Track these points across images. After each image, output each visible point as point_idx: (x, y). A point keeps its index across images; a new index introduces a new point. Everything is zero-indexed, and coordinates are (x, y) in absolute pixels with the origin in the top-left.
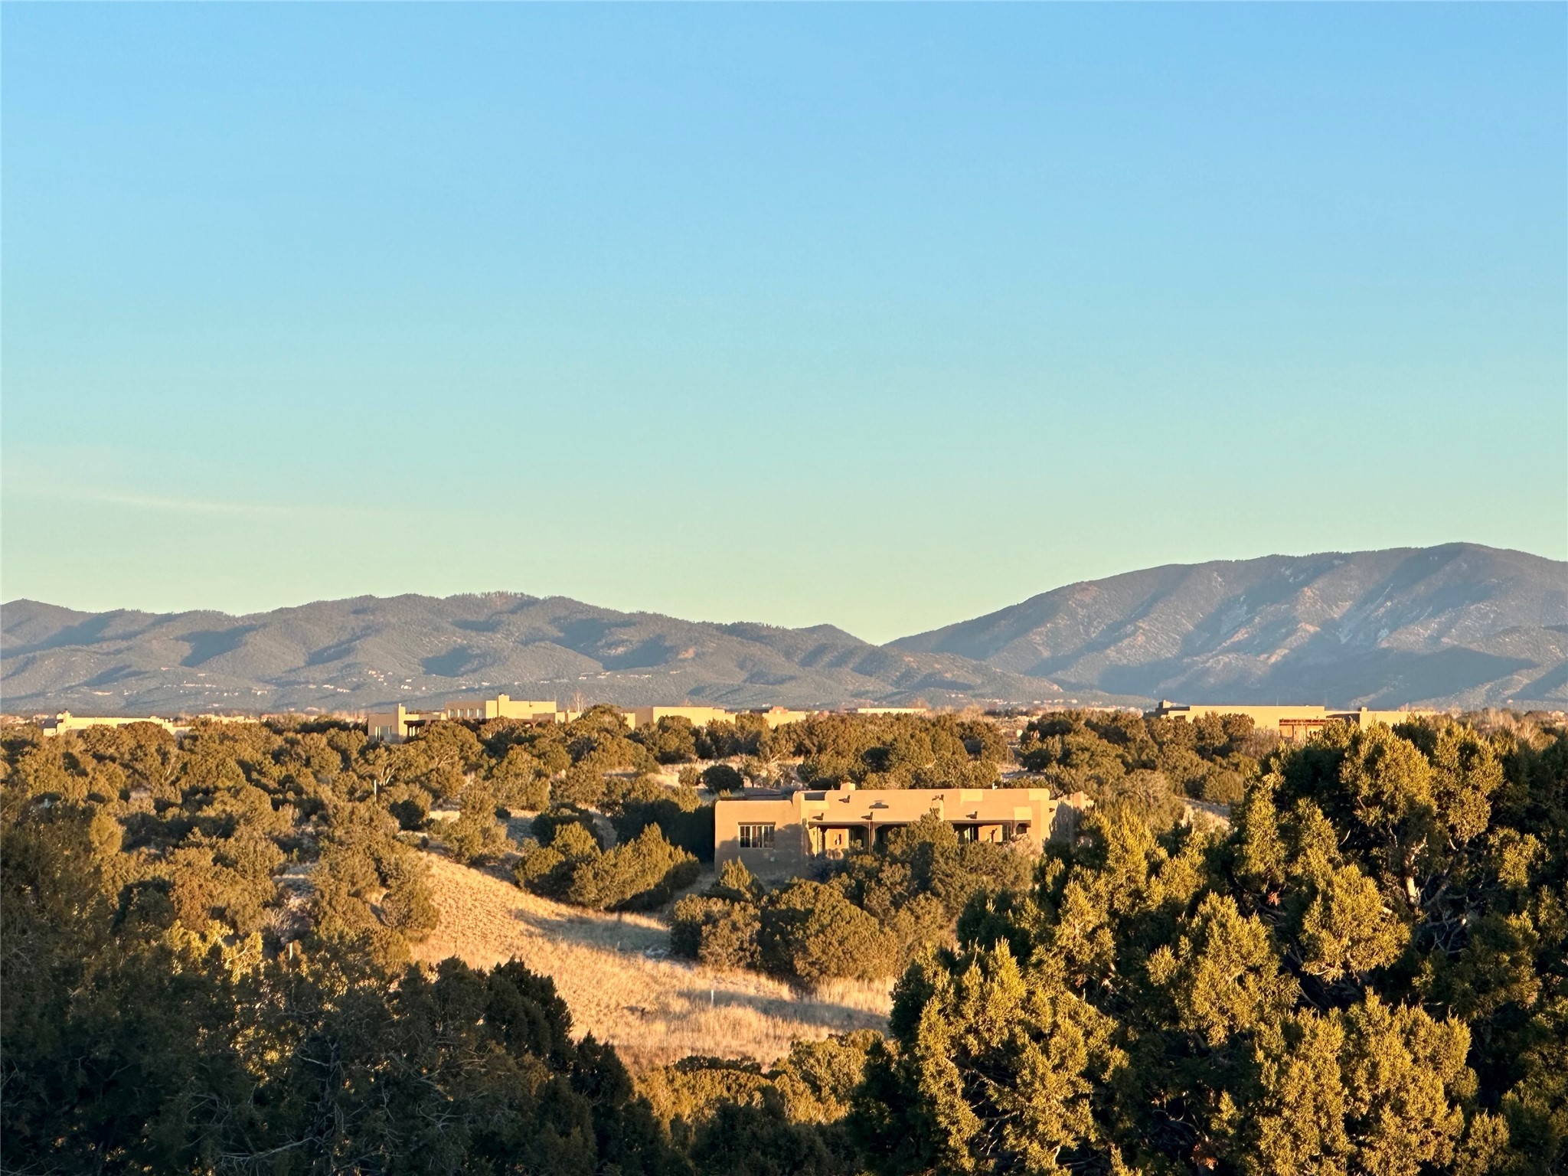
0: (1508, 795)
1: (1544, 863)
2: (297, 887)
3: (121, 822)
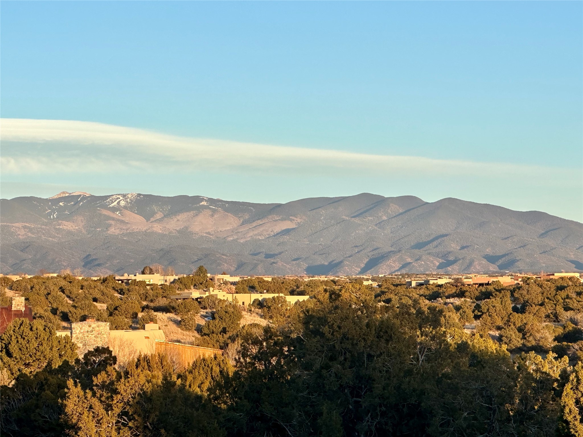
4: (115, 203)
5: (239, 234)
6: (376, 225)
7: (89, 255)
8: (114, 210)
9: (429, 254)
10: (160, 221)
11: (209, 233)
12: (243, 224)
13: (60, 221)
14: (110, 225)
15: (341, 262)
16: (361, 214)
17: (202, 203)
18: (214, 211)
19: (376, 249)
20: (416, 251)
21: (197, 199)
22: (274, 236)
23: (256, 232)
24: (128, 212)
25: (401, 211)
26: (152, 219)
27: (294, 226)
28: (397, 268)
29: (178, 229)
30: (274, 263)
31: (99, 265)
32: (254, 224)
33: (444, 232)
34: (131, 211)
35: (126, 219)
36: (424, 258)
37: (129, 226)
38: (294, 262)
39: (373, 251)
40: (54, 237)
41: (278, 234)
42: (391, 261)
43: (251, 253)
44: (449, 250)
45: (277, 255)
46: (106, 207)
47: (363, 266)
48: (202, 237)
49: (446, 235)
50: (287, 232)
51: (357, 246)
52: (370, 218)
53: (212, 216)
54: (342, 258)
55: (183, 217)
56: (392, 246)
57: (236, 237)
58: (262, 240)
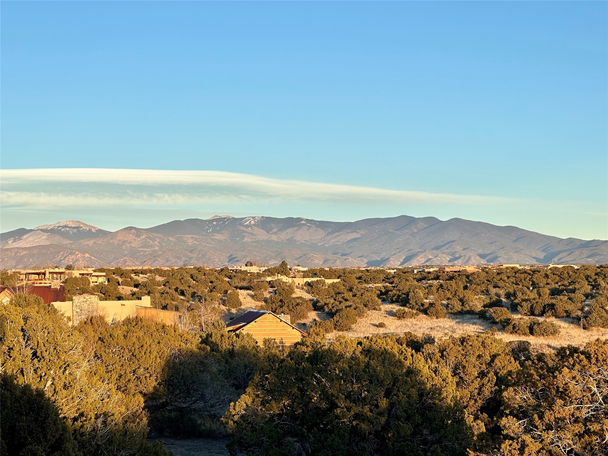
2: (588, 305)
3: (549, 290)
4: (248, 223)
5: (325, 241)
6: (410, 235)
7: (232, 255)
8: (247, 226)
9: (443, 253)
10: (275, 233)
11: (306, 241)
12: (327, 235)
13: (214, 234)
14: (245, 236)
15: (389, 258)
16: (400, 228)
17: (302, 222)
18: (309, 227)
19: (410, 250)
20: (435, 251)
21: (300, 220)
22: (347, 242)
23: (336, 240)
24: (255, 228)
25: (425, 226)
26: (271, 232)
27: (360, 236)
28: (423, 262)
29: (287, 238)
30: (346, 259)
31: (237, 261)
32: (335, 235)
33: (452, 239)
34: (258, 227)
35: (255, 233)
36: (440, 255)
37: (256, 236)
38: (359, 259)
39: (408, 251)
40: (210, 244)
41: (349, 241)
42: (419, 257)
43: (333, 253)
44: (455, 251)
45: (348, 254)
46: (242, 225)
47: (402, 260)
48: (302, 243)
49: (454, 241)
50: (355, 240)
51: (398, 248)
52: (407, 231)
53: (308, 230)
54: (389, 256)
55: (290, 230)
56: (420, 248)
57: (323, 243)
58: (340, 245)
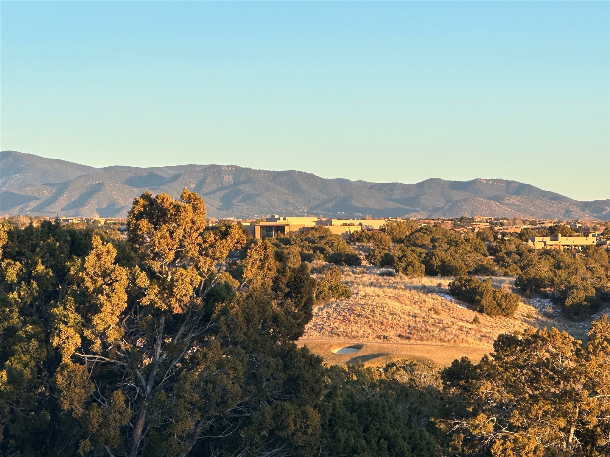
0: (9, 247)
1: (23, 273)
